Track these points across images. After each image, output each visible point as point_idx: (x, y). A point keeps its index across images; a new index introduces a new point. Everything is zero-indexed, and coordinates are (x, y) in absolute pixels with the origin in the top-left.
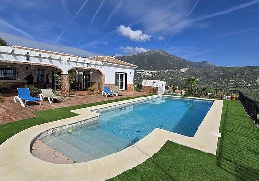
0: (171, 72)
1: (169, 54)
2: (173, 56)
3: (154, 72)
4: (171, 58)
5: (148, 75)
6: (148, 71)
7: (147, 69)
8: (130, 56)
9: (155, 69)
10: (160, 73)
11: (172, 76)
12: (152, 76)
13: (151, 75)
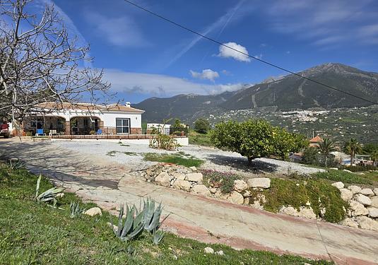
0: (366, 110)
1: (359, 71)
2: (369, 74)
3: (321, 112)
4: (364, 79)
5: (307, 119)
6: (306, 112)
7: (304, 108)
8: (267, 84)
9: (323, 106)
10: (337, 114)
11: (367, 120)
12: (317, 121)
13: (314, 119)
